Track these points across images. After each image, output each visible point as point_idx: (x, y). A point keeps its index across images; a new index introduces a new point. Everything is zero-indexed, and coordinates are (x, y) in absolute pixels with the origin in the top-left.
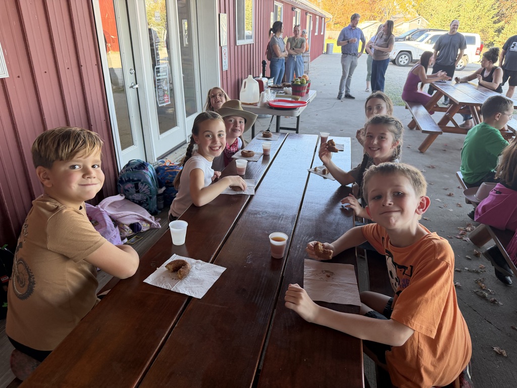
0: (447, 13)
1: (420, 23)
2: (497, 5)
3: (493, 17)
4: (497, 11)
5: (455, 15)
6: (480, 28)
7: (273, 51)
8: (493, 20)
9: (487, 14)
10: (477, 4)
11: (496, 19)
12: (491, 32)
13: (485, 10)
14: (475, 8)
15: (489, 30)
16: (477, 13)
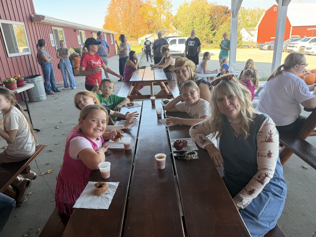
0: (187, 27)
1: (177, 33)
2: (211, 21)
3: (211, 28)
4: (211, 24)
5: (192, 27)
6: (205, 34)
7: (42, 58)
8: (211, 29)
9: (207, 26)
10: (201, 21)
11: (212, 28)
12: (211, 35)
13: (206, 24)
14: (201, 23)
15: (210, 34)
16: (202, 26)
